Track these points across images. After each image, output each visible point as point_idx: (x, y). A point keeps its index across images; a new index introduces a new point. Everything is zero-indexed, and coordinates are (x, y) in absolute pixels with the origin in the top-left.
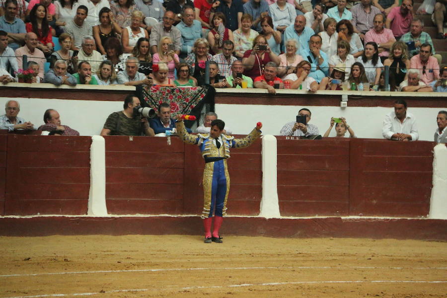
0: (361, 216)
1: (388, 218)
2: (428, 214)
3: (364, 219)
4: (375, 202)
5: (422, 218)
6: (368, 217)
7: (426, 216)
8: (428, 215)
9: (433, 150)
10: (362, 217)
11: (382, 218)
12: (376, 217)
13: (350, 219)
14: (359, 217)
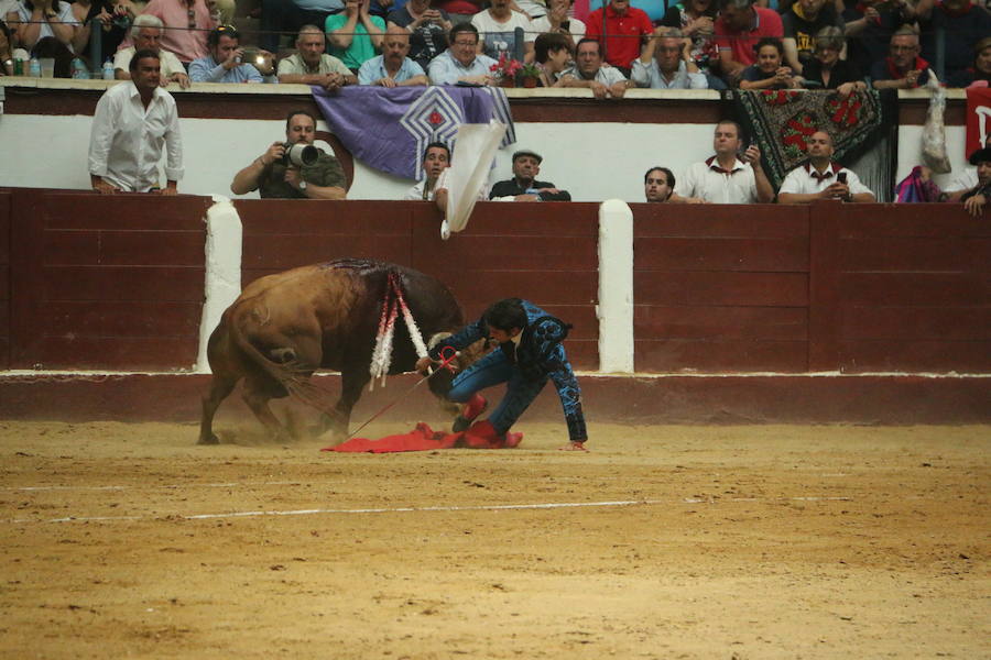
0: (38, 369)
1: (102, 373)
2: (196, 363)
3: (46, 377)
4: (71, 336)
5: (182, 372)
6: (55, 373)
7: (190, 369)
8: (194, 366)
9: (206, 217)
10: (41, 373)
11: (89, 373)
12: (75, 373)
13: (13, 378)
14: (33, 373)
